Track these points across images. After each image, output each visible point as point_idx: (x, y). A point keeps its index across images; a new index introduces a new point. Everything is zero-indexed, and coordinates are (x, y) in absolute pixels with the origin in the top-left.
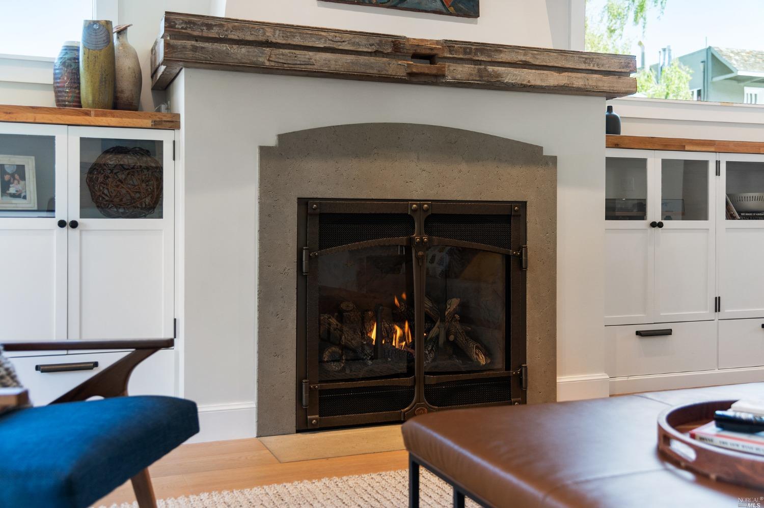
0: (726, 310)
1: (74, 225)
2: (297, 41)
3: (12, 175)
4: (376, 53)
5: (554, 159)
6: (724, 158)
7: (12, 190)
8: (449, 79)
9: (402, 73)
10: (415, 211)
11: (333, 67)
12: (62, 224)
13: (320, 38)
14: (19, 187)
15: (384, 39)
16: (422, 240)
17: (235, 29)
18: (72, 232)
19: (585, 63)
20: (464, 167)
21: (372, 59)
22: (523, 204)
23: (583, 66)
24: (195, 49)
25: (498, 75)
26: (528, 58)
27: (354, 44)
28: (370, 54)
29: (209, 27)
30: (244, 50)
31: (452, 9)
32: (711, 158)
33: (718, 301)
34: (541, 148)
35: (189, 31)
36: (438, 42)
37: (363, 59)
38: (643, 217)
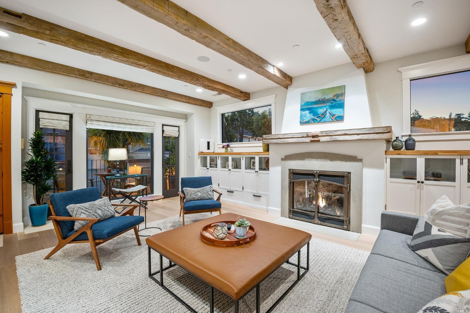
3: (254, 163)
4: (303, 137)
5: (361, 160)
6: (466, 157)
8: (321, 141)
9: (309, 141)
10: (315, 173)
11: (292, 141)
15: (304, 133)
16: (316, 180)
18: (257, 173)
19: (368, 131)
21: (302, 139)
22: (349, 173)
26: (347, 132)
27: (297, 136)
31: (334, 120)
32: (457, 157)
34: (356, 157)
36: (318, 132)
37: (299, 139)
38: (416, 179)
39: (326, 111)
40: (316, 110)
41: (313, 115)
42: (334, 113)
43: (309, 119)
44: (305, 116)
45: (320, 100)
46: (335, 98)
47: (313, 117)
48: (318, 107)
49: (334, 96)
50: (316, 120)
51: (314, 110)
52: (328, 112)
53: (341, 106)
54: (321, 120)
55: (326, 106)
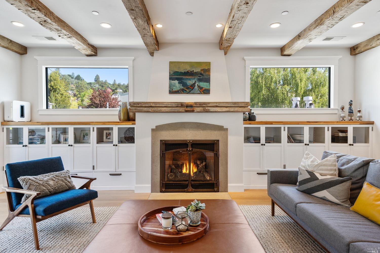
1: (116, 145)
2: (158, 105)
3: (108, 135)
4: (177, 107)
5: (227, 129)
7: (108, 138)
8: (195, 111)
9: (183, 111)
10: (188, 142)
11: (166, 111)
12: (114, 145)
13: (163, 104)
14: (110, 137)
15: (179, 103)
16: (190, 149)
17: (144, 104)
18: (117, 147)
19: (234, 105)
20: (202, 132)
21: (176, 108)
22: (218, 141)
23: (233, 106)
24: (135, 109)
25: (209, 110)
26: (217, 105)
27: (171, 105)
28: (176, 107)
29: (138, 104)
30: (146, 108)
31: (202, 93)
32: (282, 126)
33: (285, 166)
34: (223, 127)
35: (134, 105)
36: (193, 103)
37: (173, 108)
39: (195, 83)
40: (185, 82)
41: (183, 86)
42: (202, 86)
43: (178, 89)
44: (174, 86)
45: (189, 72)
46: (202, 72)
47: (183, 87)
48: (187, 79)
49: (201, 70)
50: (186, 91)
51: (183, 80)
52: (196, 84)
53: (208, 80)
54: (190, 91)
55: (194, 79)
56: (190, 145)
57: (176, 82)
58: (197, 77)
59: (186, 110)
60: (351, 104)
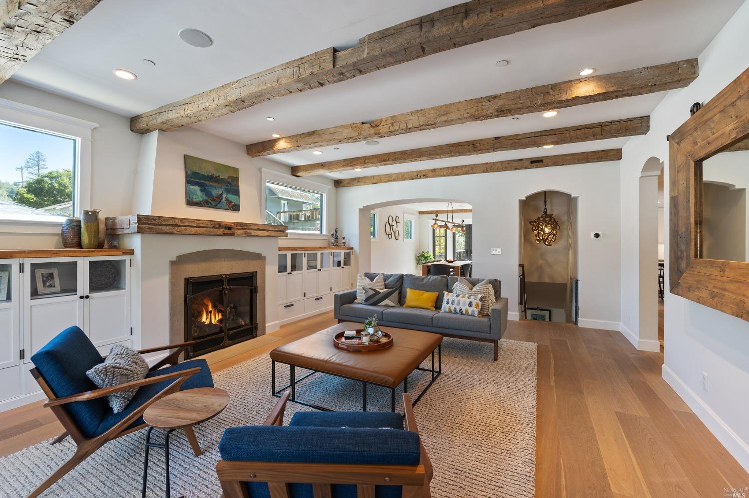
0: (306, 296)
1: (87, 297)
2: (187, 224)
3: (47, 277)
4: (213, 227)
5: (264, 258)
6: (306, 252)
7: (48, 284)
8: (236, 235)
9: (221, 233)
10: (224, 278)
11: (199, 232)
12: (82, 297)
13: (194, 222)
14: (51, 282)
15: (216, 222)
16: (226, 287)
17: (164, 220)
18: (87, 300)
20: (239, 262)
21: (212, 229)
22: (256, 272)
23: (274, 229)
24: (149, 228)
25: (251, 233)
26: (259, 227)
27: (206, 224)
28: (211, 228)
29: (155, 220)
30: (168, 228)
31: (232, 209)
32: (303, 252)
33: (305, 293)
34: (261, 254)
35: (147, 222)
36: (232, 223)
37: (209, 229)
38: (286, 271)
39: (222, 194)
40: (209, 190)
41: (206, 196)
42: (231, 199)
43: (201, 199)
44: (194, 194)
45: (213, 177)
46: (230, 181)
47: (206, 198)
48: (212, 186)
49: (229, 177)
50: (211, 204)
51: (206, 187)
52: (224, 196)
53: (237, 193)
54: (217, 205)
55: (221, 188)
56: (225, 283)
57: (197, 189)
58: (224, 186)
59: (225, 232)
60: (336, 232)
